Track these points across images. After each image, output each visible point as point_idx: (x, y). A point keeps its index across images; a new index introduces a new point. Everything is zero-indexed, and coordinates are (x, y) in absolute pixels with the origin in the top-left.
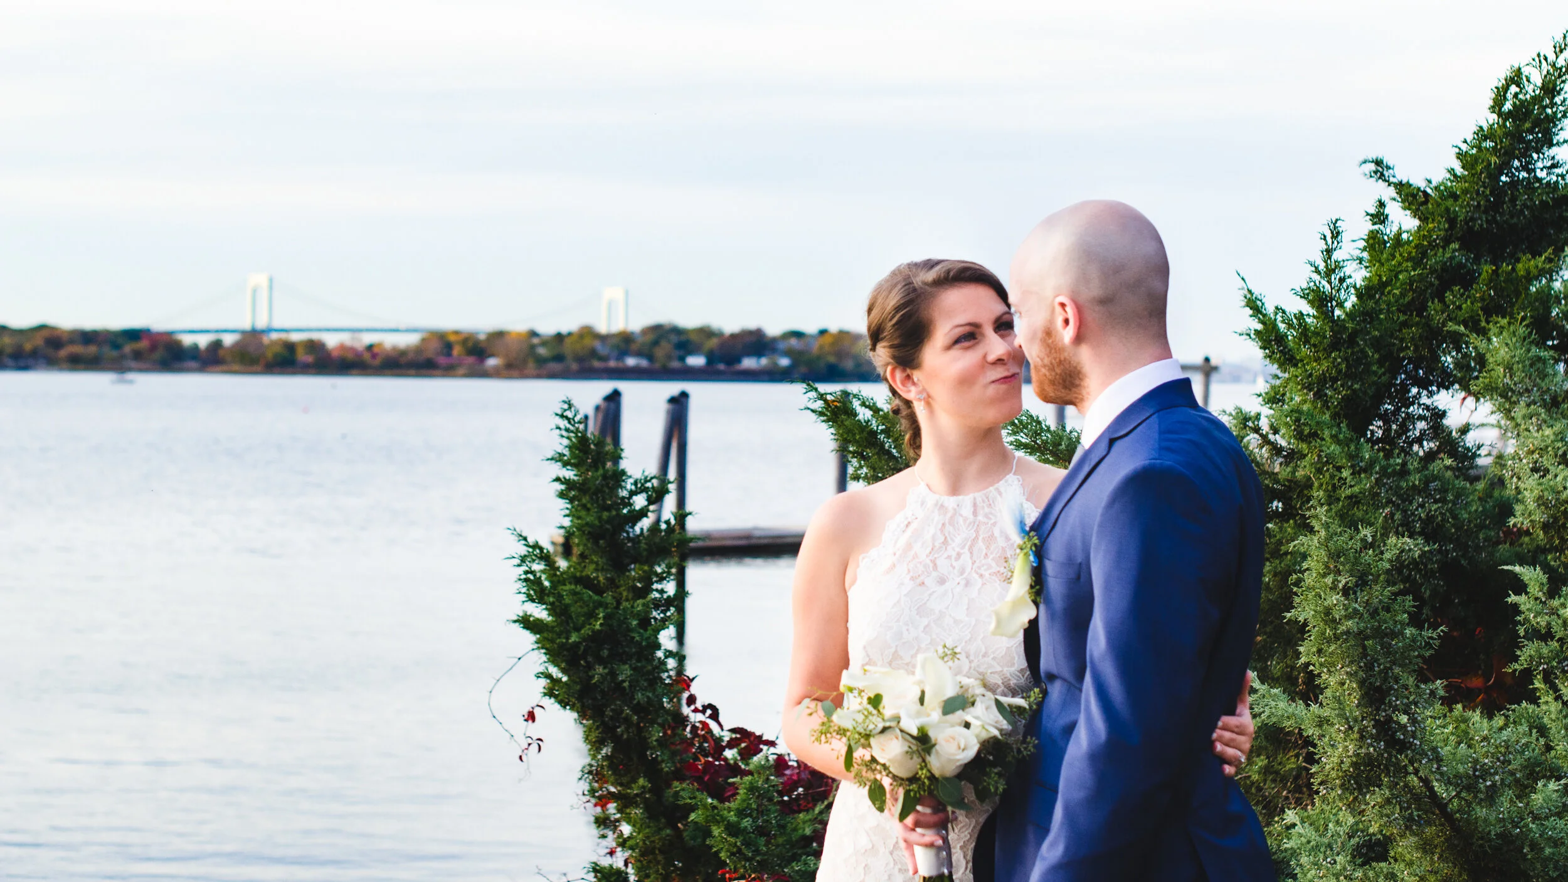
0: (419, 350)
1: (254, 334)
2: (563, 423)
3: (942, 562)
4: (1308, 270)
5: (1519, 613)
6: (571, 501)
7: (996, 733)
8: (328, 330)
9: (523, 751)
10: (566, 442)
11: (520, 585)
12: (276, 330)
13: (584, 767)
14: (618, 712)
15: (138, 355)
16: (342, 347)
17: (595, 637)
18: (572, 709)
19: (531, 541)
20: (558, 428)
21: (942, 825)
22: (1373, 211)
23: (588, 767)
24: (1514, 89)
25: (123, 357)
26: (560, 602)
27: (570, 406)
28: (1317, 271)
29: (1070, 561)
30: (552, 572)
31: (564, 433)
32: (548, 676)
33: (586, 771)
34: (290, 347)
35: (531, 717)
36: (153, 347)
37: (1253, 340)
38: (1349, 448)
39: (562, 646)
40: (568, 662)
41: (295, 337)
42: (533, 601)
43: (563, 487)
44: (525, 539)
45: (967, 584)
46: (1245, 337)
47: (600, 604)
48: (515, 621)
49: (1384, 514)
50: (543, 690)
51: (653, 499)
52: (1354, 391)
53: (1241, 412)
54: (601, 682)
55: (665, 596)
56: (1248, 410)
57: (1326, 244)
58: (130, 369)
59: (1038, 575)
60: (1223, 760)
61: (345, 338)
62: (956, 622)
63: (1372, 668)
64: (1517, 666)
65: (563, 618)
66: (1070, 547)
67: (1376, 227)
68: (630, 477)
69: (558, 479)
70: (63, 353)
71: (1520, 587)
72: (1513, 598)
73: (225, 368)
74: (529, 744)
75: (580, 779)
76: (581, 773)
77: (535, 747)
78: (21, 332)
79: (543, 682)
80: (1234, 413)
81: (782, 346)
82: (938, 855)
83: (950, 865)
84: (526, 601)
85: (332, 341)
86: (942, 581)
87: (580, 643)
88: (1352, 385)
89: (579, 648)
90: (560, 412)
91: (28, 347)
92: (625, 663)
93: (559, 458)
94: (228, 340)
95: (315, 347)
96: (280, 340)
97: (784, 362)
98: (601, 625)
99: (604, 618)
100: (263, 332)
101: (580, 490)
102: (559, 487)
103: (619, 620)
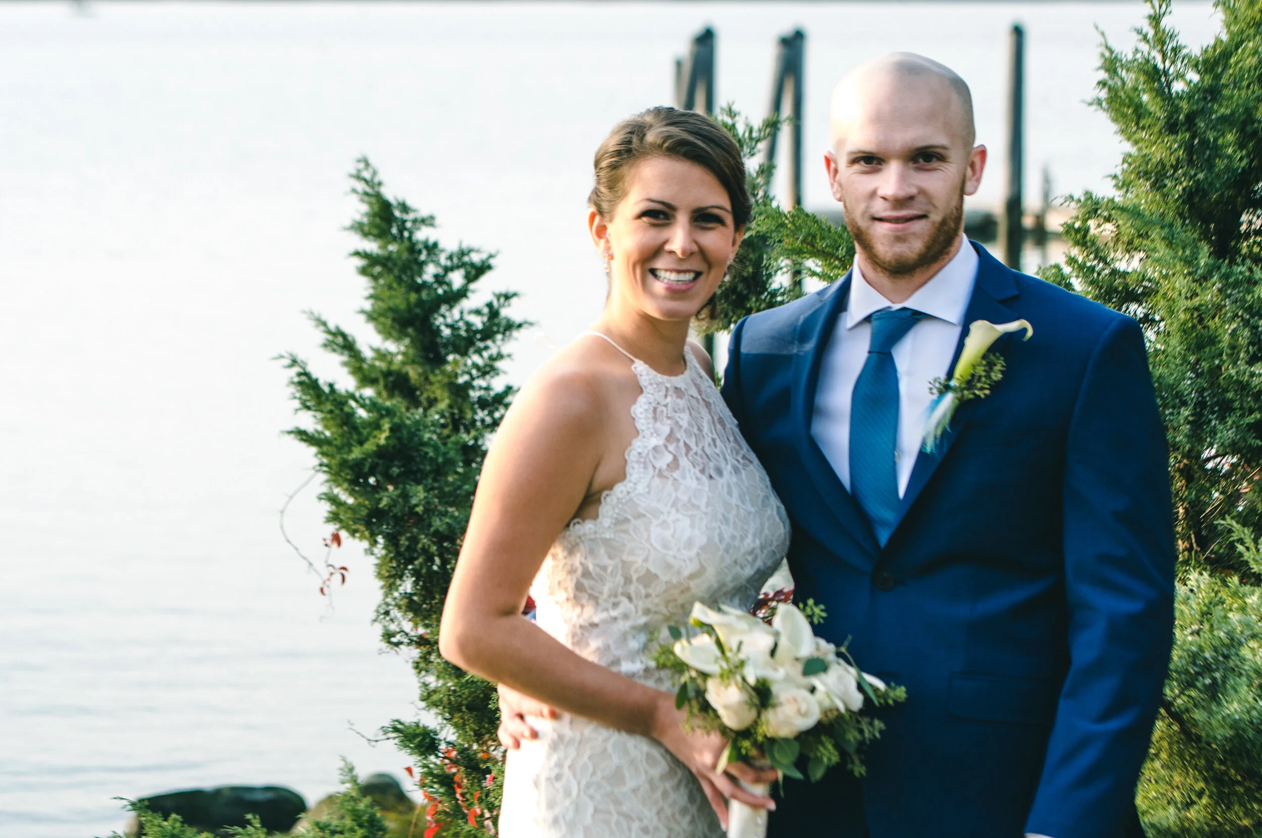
2: (361, 186)
6: (375, 278)
9: (324, 583)
10: (366, 208)
11: (292, 389)
13: (380, 606)
17: (381, 452)
19: (332, 326)
20: (354, 191)
23: (384, 606)
26: (342, 410)
27: (367, 164)
28: (1145, 38)
30: (357, 365)
31: (363, 198)
32: (332, 497)
33: (382, 611)
37: (1104, 110)
38: (1184, 252)
39: (344, 464)
40: (351, 481)
42: (308, 408)
43: (364, 262)
44: (324, 324)
46: (1094, 107)
48: (290, 432)
49: (1230, 331)
50: (326, 515)
51: (471, 277)
52: (1198, 182)
53: (1091, 197)
54: (390, 507)
55: (492, 393)
56: (1100, 195)
57: (1153, 7)
65: (345, 428)
68: (443, 250)
69: (357, 254)
74: (332, 574)
75: (375, 621)
76: (375, 614)
77: (338, 577)
79: (327, 505)
80: (1083, 199)
84: (300, 409)
87: (364, 459)
88: (1195, 175)
89: (364, 465)
90: (354, 173)
92: (418, 483)
93: (359, 228)
98: (387, 438)
99: (391, 430)
101: (384, 265)
102: (360, 262)
103: (409, 432)
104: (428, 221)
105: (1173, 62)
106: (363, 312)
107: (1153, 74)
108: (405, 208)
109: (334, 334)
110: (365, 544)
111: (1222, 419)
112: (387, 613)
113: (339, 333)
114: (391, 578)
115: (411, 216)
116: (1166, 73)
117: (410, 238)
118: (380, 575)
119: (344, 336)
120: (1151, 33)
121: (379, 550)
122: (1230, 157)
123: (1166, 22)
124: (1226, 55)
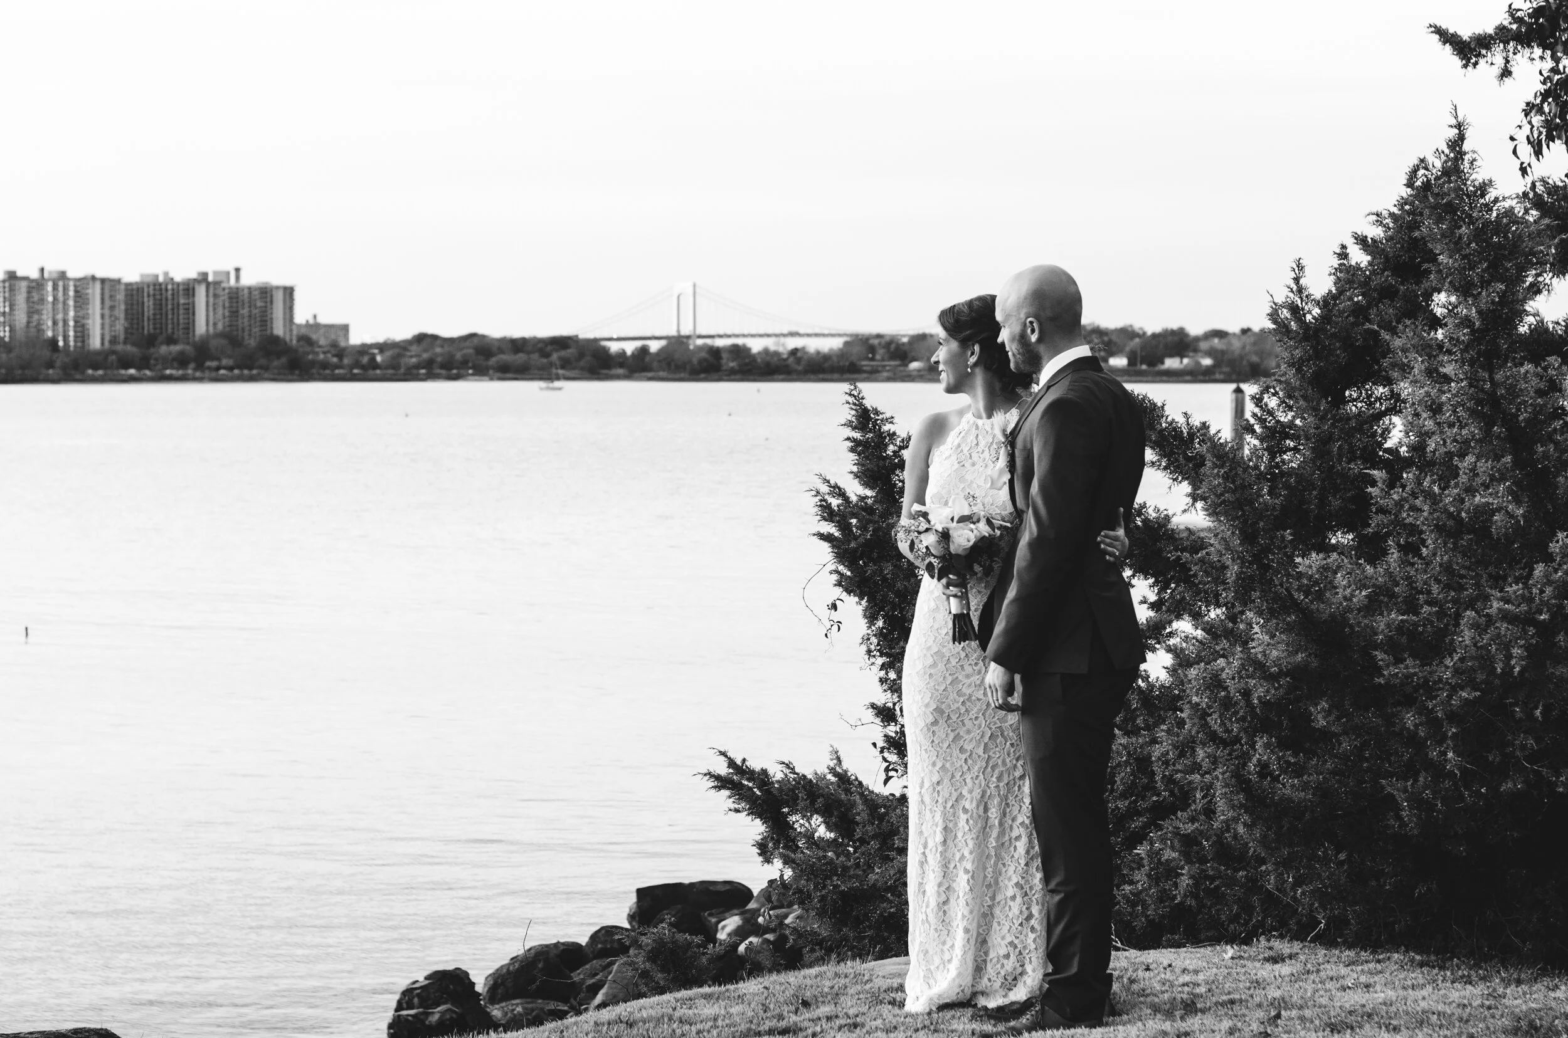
0: (842, 354)
1: (678, 342)
2: (851, 399)
3: (974, 455)
4: (1286, 291)
5: (1372, 498)
6: (859, 454)
7: (987, 535)
8: (753, 336)
10: (853, 412)
11: (817, 509)
12: (700, 337)
13: (865, 635)
14: (885, 596)
15: (565, 364)
16: (766, 351)
17: (868, 543)
18: (855, 595)
19: (832, 482)
20: (848, 403)
21: (962, 584)
22: (1338, 251)
23: (867, 635)
24: (1421, 172)
25: (551, 364)
27: (855, 387)
28: (1292, 291)
29: (1025, 447)
31: (854, 407)
32: (837, 572)
33: (866, 638)
34: (715, 352)
35: (834, 607)
36: (581, 355)
39: (846, 551)
40: (849, 562)
41: (720, 343)
42: (826, 520)
43: (852, 444)
44: (828, 482)
45: (986, 466)
47: (871, 521)
48: (814, 535)
50: (835, 582)
52: (1320, 368)
54: (873, 575)
58: (558, 378)
59: (1012, 457)
60: (1105, 552)
61: (771, 344)
62: (978, 486)
63: (1247, 523)
64: (1371, 530)
65: (846, 531)
66: (1025, 441)
67: (1342, 261)
68: (899, 437)
69: (848, 439)
70: (493, 361)
71: (1373, 483)
72: (1370, 489)
73: (650, 374)
74: (832, 625)
75: (860, 646)
76: (860, 642)
77: (835, 627)
78: (451, 340)
79: (835, 577)
81: (1204, 346)
82: (961, 602)
83: (969, 609)
84: (820, 521)
85: (756, 346)
86: (973, 465)
87: (857, 548)
88: (1319, 364)
89: (857, 552)
90: (848, 391)
91: (459, 356)
93: (849, 424)
94: (654, 346)
95: (739, 352)
96: (705, 345)
97: (1207, 362)
99: (873, 531)
100: (688, 337)
101: (864, 446)
102: (849, 444)
103: (883, 532)
104: (890, 420)
105: (1306, 304)
106: (852, 472)
107: (1294, 309)
108: (877, 412)
109: (834, 487)
110: (857, 599)
111: (1334, 496)
112: (868, 639)
113: (836, 486)
114: (871, 618)
115: (881, 417)
116: (1303, 309)
117: (880, 429)
118: (865, 616)
119: (839, 488)
120: (1295, 288)
121: (864, 603)
122: (1338, 356)
123: (1302, 281)
124: (1335, 297)
